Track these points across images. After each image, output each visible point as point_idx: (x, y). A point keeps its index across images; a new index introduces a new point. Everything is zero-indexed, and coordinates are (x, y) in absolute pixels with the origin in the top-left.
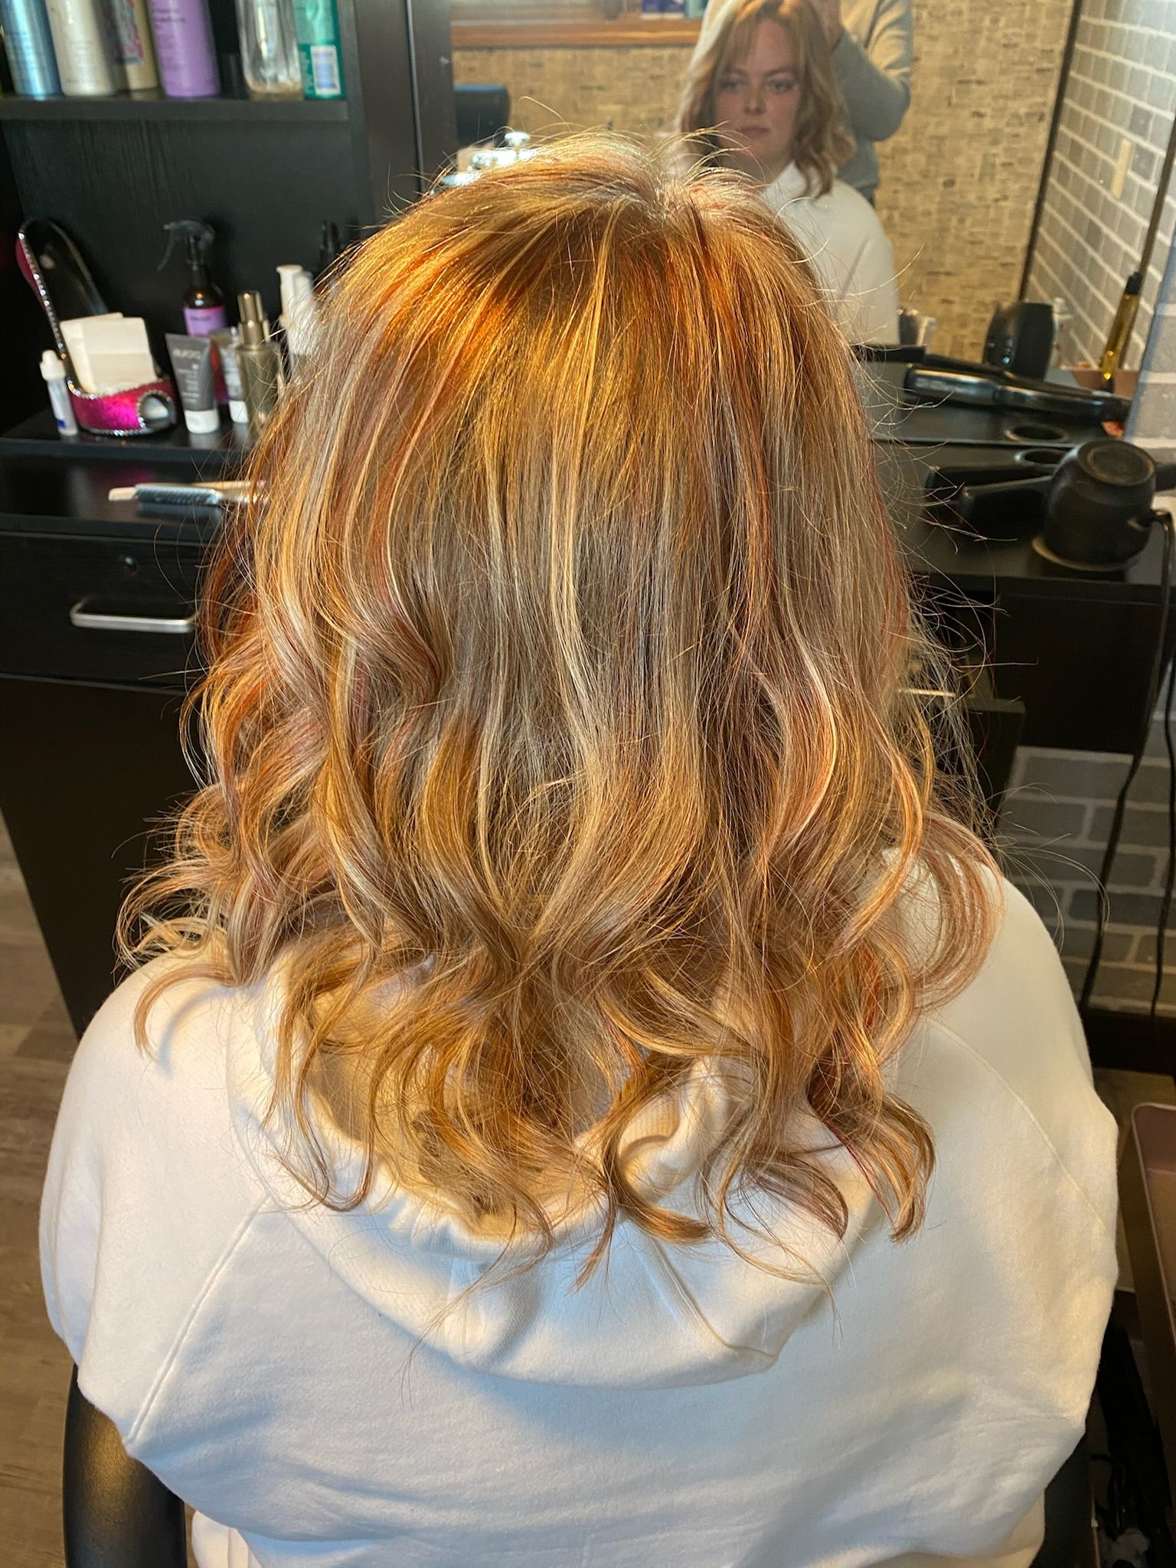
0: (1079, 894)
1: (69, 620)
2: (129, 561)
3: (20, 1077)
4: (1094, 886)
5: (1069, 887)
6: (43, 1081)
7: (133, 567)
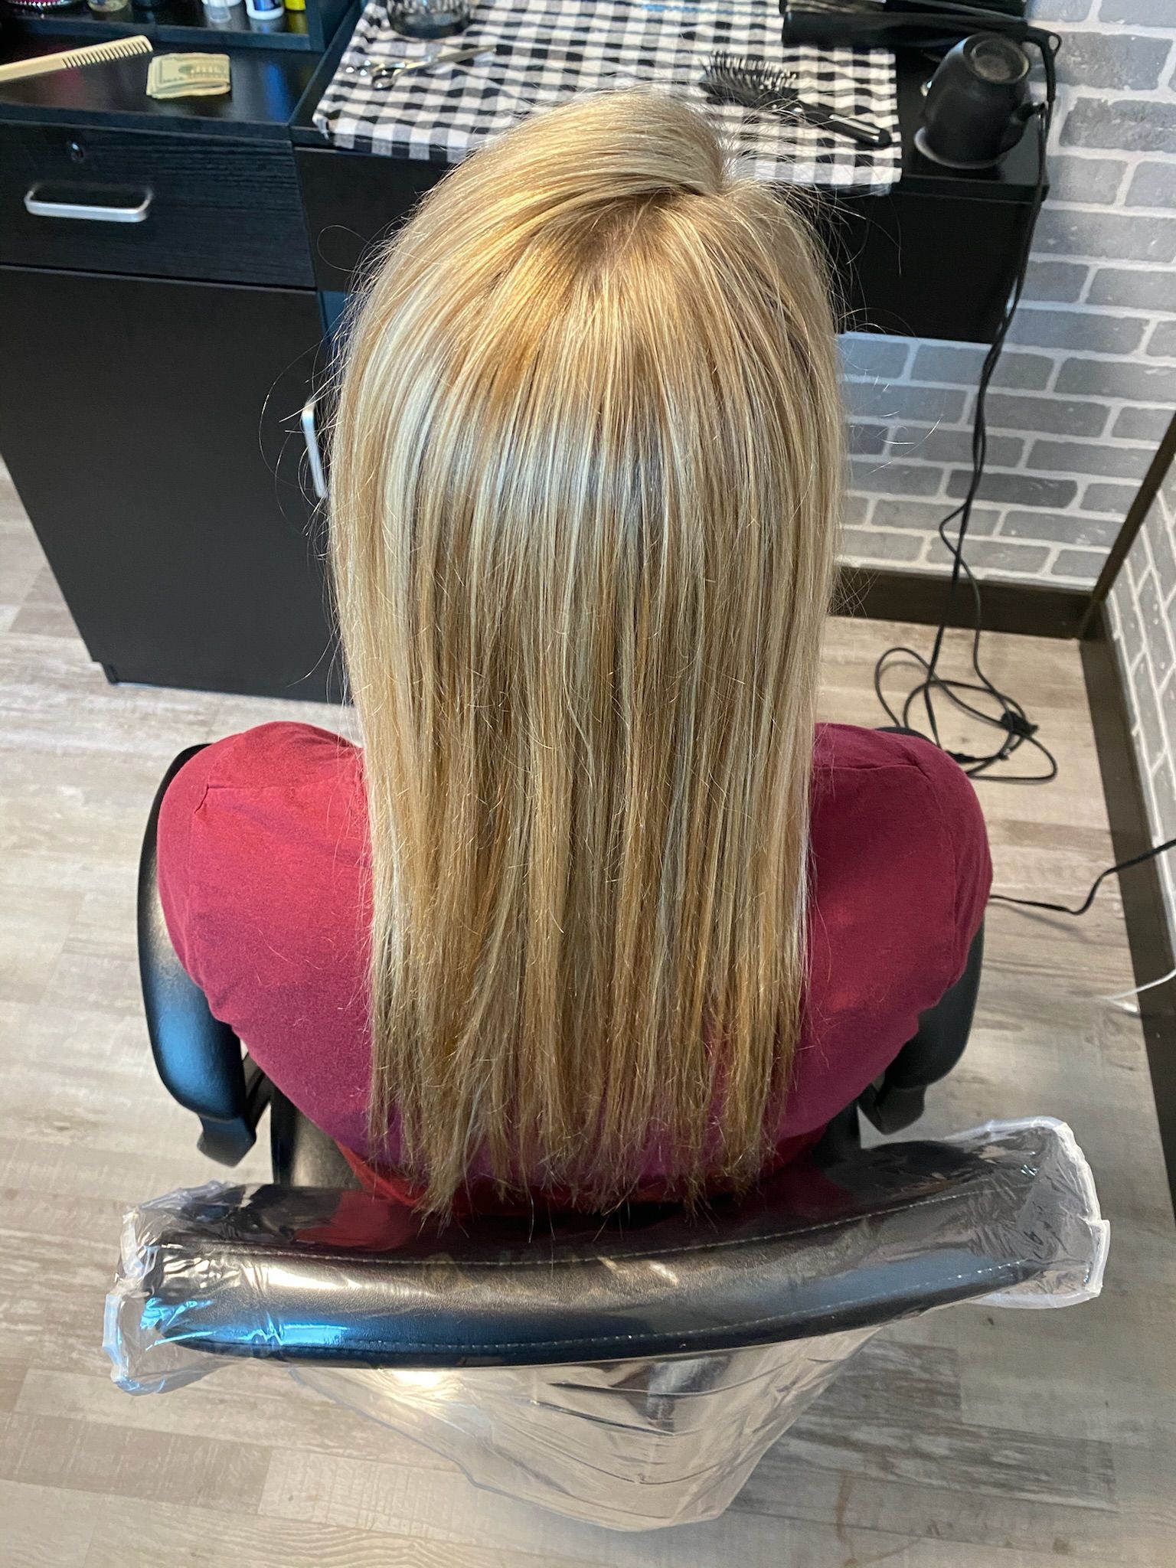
0: (956, 475)
1: (24, 207)
2: (75, 147)
3: (18, 650)
4: (970, 467)
5: (948, 467)
6: (38, 652)
7: (79, 153)
